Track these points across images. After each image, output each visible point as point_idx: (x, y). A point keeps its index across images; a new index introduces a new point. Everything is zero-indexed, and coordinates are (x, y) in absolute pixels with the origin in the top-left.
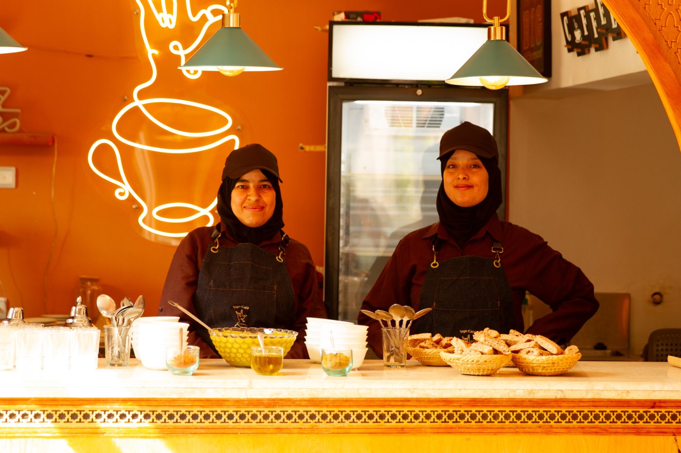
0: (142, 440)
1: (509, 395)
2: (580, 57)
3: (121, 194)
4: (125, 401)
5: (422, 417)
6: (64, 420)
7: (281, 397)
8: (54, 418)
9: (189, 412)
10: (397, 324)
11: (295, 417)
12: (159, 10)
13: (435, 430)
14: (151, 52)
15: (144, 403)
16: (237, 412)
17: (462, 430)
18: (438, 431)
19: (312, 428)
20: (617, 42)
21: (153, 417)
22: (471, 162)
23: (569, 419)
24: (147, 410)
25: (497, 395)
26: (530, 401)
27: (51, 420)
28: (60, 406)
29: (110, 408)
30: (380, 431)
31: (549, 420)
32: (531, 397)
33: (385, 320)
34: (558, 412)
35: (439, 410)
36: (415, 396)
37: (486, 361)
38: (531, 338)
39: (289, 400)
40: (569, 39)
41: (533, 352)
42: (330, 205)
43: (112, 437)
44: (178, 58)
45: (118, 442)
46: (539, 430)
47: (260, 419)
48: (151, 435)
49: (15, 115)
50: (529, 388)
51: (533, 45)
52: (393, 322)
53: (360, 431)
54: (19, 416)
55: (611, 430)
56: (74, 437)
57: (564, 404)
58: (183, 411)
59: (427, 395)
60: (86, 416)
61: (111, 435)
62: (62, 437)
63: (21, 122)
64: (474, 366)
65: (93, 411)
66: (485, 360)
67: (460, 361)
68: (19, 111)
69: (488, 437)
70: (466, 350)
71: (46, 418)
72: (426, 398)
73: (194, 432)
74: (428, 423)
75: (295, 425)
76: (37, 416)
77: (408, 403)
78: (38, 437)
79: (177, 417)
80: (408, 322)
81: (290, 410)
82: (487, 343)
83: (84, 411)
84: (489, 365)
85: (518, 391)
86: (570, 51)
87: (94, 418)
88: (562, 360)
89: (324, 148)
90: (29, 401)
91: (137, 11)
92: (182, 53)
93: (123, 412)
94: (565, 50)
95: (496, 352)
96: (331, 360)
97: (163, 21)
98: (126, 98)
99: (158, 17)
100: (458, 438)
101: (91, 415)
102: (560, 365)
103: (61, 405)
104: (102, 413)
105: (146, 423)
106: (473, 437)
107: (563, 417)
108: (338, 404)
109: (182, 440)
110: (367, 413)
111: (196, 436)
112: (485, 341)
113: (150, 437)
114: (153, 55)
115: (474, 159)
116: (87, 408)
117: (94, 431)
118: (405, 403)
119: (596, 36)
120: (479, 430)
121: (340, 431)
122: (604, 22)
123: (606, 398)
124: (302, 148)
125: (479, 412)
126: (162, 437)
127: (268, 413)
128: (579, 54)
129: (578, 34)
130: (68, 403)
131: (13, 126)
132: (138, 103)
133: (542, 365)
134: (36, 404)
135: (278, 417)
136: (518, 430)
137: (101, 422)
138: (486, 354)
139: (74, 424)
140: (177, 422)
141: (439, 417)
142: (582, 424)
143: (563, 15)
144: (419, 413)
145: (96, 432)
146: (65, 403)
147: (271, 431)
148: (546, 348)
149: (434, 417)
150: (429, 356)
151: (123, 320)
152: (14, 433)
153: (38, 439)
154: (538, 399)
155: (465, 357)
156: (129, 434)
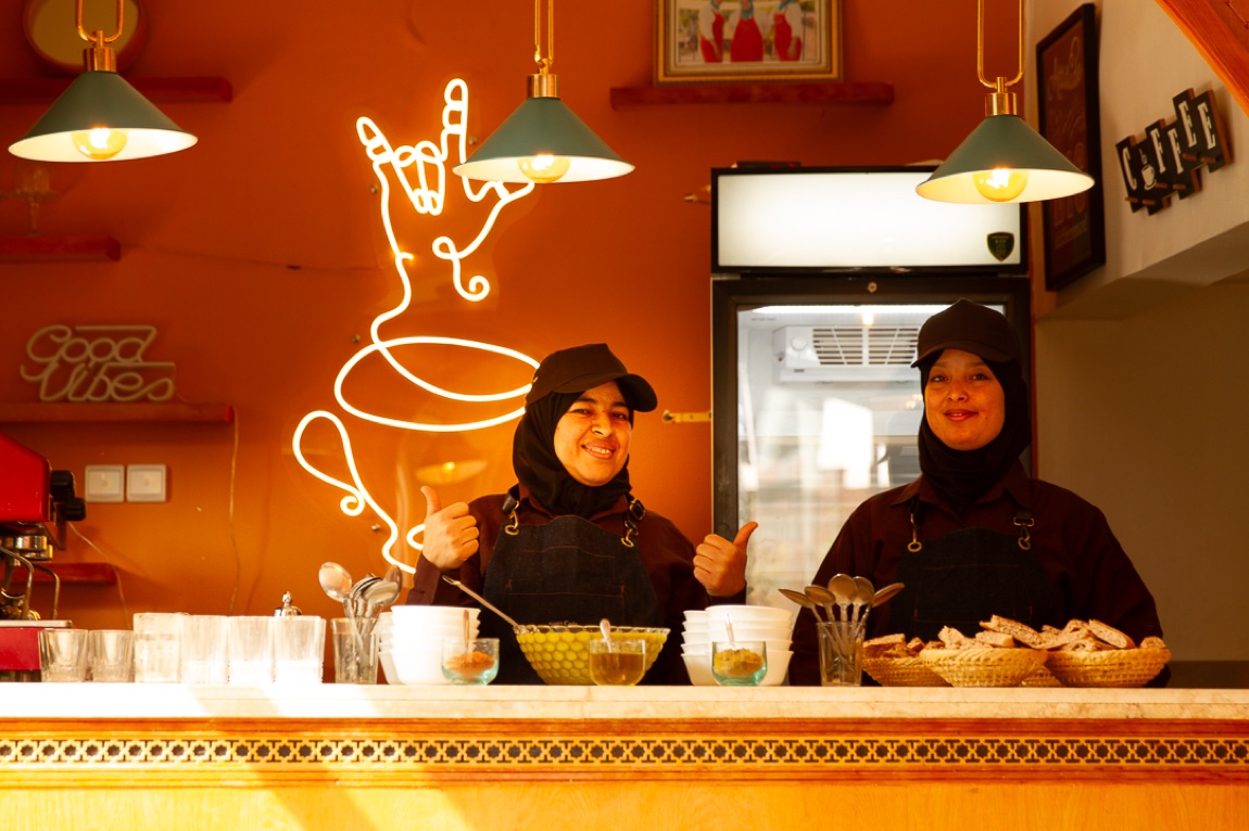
0: (403, 791)
1: (1043, 712)
2: (1154, 216)
3: (352, 506)
4: (371, 723)
5: (891, 751)
6: (266, 758)
7: (643, 716)
8: (249, 754)
9: (483, 743)
10: (844, 613)
11: (668, 751)
12: (415, 184)
13: (916, 775)
14: (400, 256)
15: (404, 728)
16: (566, 743)
17: (964, 775)
18: (920, 776)
19: (699, 771)
20: (1217, 173)
21: (421, 752)
22: (971, 370)
23: (1153, 755)
24: (411, 740)
25: (1023, 714)
26: (1082, 722)
27: (244, 758)
28: (259, 734)
29: (347, 737)
30: (819, 775)
31: (1116, 757)
32: (1083, 716)
33: (821, 605)
34: (1132, 742)
35: (922, 739)
36: (878, 714)
37: (1001, 660)
38: (1079, 626)
39: (658, 722)
40: (1134, 187)
41: (1084, 646)
42: (720, 489)
43: (349, 787)
44: (448, 265)
45: (362, 798)
46: (1100, 774)
47: (607, 756)
48: (418, 784)
49: (165, 372)
50: (1080, 701)
51: (1070, 216)
52: (837, 609)
53: (784, 776)
54: (188, 751)
55: (1228, 775)
56: (284, 786)
57: (1142, 729)
58: (473, 741)
59: (899, 712)
60: (305, 751)
61: (348, 783)
62: (265, 787)
63: (176, 384)
64: (981, 668)
65: (316, 742)
66: (999, 656)
67: (957, 662)
68: (172, 364)
69: (1009, 788)
70: (967, 641)
71: (235, 755)
72: (897, 719)
73: (493, 778)
74: (903, 763)
75: (668, 766)
76: (220, 751)
77: (867, 728)
78: (222, 787)
79: (462, 752)
80: (862, 610)
81: (659, 740)
82: (1002, 629)
83: (301, 741)
84: (1008, 667)
85: (1059, 706)
86: (1135, 207)
87: (319, 755)
88: (1136, 658)
89: (706, 417)
90: (206, 725)
91: (377, 187)
92: (455, 256)
93: (368, 743)
94: (1127, 206)
95: (1018, 643)
96: (728, 659)
97: (422, 204)
98: (358, 337)
99: (413, 196)
100: (957, 789)
101: (313, 748)
102: (1134, 668)
103: (262, 731)
104: (333, 745)
105: (410, 763)
106: (982, 787)
107: (1142, 752)
108: (743, 729)
109: (472, 792)
110: (794, 745)
111: (497, 785)
112: (999, 626)
113: (416, 787)
114: (405, 261)
115: (978, 364)
116: (306, 737)
117: (319, 776)
118: (861, 727)
119: (1180, 170)
120: (992, 775)
121: (748, 776)
122: (1192, 142)
123: (1217, 717)
124: (669, 418)
125: (992, 742)
126: (437, 787)
127: (621, 745)
128: (1152, 211)
129: (1148, 175)
130: (274, 728)
131: (162, 390)
132: (379, 345)
133: (1101, 668)
134: (218, 730)
135: (638, 752)
136: (1061, 774)
137: (331, 761)
138: (1000, 647)
139: (284, 763)
140: (462, 761)
141: (922, 751)
142: (1176, 765)
143: (1120, 146)
144: (885, 744)
145: (323, 779)
146: (268, 728)
147: (627, 776)
148: (1106, 639)
149: (912, 751)
150: (901, 671)
151: (365, 606)
152: (180, 780)
153: (222, 790)
154: (1095, 720)
155: (964, 653)
156: (379, 782)
